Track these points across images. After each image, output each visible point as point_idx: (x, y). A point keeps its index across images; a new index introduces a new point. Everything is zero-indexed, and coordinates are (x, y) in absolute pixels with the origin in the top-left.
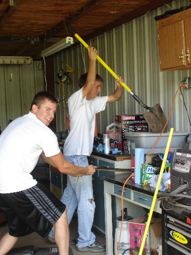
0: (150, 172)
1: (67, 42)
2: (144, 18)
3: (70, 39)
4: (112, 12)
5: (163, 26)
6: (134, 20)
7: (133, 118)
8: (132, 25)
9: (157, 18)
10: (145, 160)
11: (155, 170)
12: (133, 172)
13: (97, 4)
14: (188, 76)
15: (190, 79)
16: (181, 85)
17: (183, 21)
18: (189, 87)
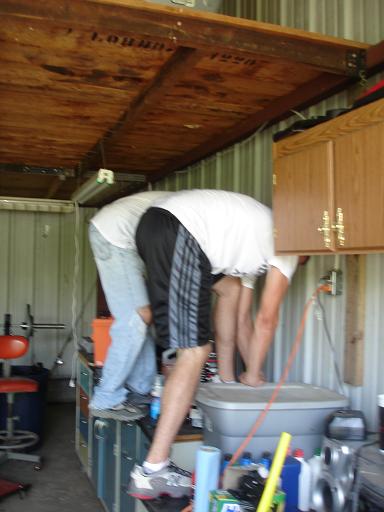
1: (100, 179)
2: (254, 141)
3: (106, 174)
5: (286, 155)
6: (236, 146)
9: (278, 137)
14: (336, 267)
15: (339, 273)
16: (320, 285)
17: (331, 143)
18: (339, 293)
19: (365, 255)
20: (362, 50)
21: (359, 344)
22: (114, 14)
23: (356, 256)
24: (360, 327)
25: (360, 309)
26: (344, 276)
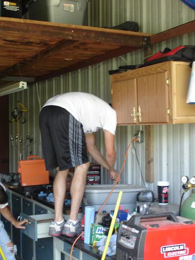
0: (99, 233)
1: (20, 87)
2: (99, 66)
3: (23, 84)
4: (67, 59)
5: (117, 81)
6: (90, 67)
8: (88, 72)
9: (111, 72)
10: (95, 219)
11: (105, 230)
12: (83, 230)
13: (51, 54)
14: (141, 130)
15: (142, 132)
16: (134, 138)
17: (135, 79)
18: (142, 141)
19: (153, 125)
20: (149, 37)
21: (151, 164)
22: (46, 29)
23: (149, 126)
24: (151, 156)
25: (151, 148)
26: (144, 134)
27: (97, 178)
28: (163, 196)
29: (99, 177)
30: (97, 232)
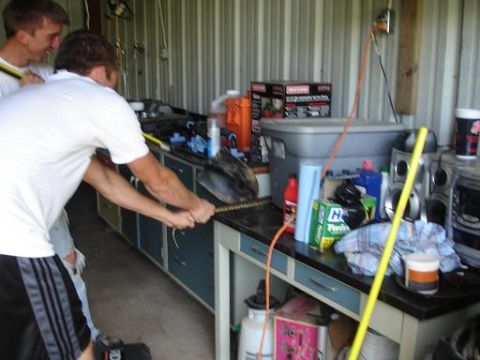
0: (336, 220)
7: (305, 89)
14: (390, 6)
15: (392, 13)
16: (375, 24)
21: (414, 75)
24: (416, 59)
25: (417, 44)
27: (326, 109)
28: (470, 139)
29: (328, 107)
30: (330, 219)
